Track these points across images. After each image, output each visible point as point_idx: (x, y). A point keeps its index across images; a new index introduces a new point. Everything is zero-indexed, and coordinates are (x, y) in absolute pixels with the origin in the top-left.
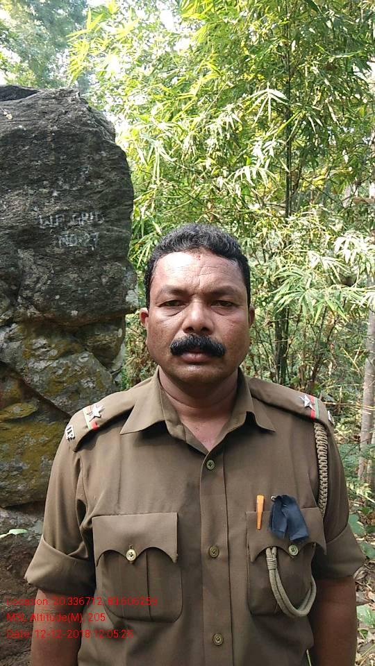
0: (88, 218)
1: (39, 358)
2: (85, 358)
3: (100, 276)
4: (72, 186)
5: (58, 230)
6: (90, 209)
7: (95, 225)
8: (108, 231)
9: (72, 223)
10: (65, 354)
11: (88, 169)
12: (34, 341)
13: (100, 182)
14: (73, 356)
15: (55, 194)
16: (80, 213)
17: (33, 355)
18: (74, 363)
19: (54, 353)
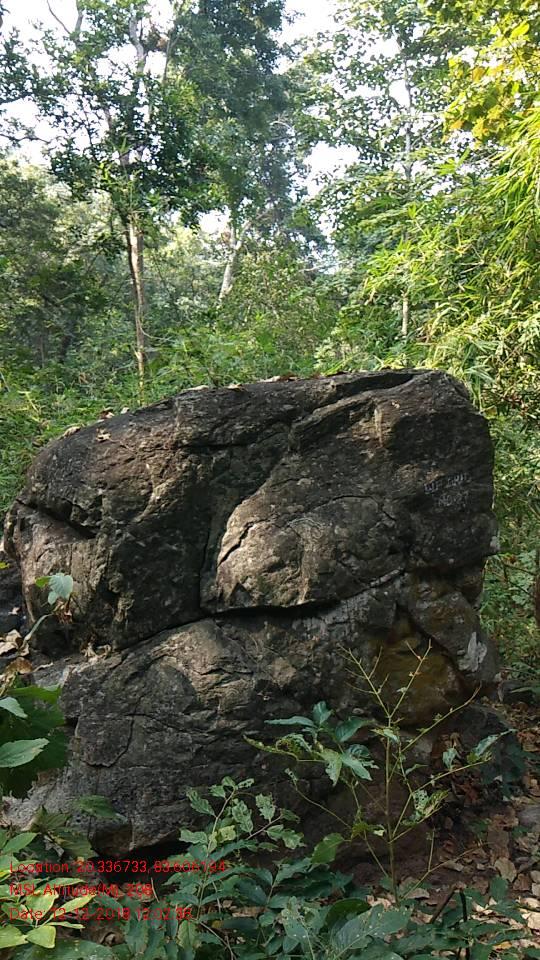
0: (459, 479)
1: (422, 600)
2: (456, 597)
3: (469, 528)
4: (446, 455)
5: (438, 494)
6: (461, 472)
7: (464, 484)
8: (476, 487)
9: (448, 486)
10: (441, 595)
11: (458, 439)
12: (419, 586)
13: (468, 447)
14: (447, 597)
15: (434, 464)
16: (453, 476)
17: (419, 598)
18: (449, 603)
19: (434, 594)
